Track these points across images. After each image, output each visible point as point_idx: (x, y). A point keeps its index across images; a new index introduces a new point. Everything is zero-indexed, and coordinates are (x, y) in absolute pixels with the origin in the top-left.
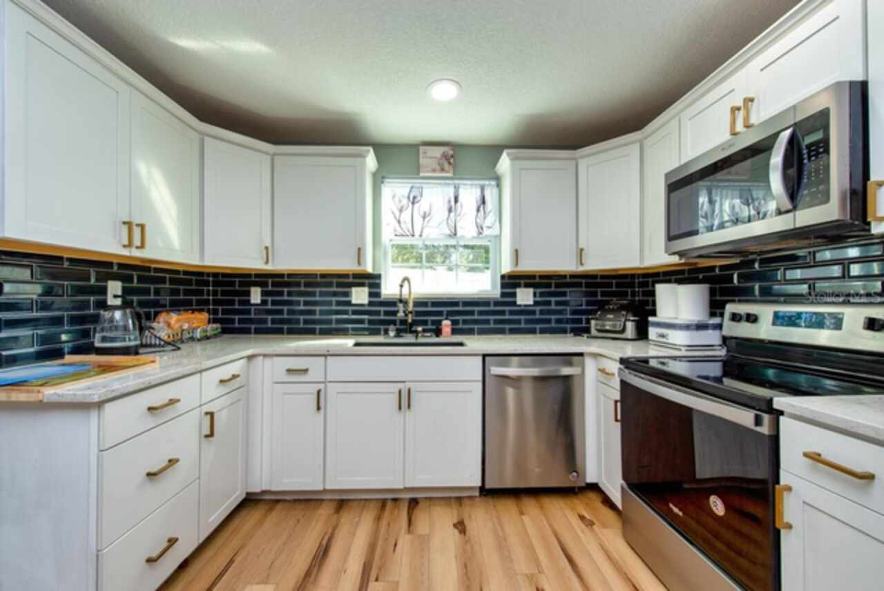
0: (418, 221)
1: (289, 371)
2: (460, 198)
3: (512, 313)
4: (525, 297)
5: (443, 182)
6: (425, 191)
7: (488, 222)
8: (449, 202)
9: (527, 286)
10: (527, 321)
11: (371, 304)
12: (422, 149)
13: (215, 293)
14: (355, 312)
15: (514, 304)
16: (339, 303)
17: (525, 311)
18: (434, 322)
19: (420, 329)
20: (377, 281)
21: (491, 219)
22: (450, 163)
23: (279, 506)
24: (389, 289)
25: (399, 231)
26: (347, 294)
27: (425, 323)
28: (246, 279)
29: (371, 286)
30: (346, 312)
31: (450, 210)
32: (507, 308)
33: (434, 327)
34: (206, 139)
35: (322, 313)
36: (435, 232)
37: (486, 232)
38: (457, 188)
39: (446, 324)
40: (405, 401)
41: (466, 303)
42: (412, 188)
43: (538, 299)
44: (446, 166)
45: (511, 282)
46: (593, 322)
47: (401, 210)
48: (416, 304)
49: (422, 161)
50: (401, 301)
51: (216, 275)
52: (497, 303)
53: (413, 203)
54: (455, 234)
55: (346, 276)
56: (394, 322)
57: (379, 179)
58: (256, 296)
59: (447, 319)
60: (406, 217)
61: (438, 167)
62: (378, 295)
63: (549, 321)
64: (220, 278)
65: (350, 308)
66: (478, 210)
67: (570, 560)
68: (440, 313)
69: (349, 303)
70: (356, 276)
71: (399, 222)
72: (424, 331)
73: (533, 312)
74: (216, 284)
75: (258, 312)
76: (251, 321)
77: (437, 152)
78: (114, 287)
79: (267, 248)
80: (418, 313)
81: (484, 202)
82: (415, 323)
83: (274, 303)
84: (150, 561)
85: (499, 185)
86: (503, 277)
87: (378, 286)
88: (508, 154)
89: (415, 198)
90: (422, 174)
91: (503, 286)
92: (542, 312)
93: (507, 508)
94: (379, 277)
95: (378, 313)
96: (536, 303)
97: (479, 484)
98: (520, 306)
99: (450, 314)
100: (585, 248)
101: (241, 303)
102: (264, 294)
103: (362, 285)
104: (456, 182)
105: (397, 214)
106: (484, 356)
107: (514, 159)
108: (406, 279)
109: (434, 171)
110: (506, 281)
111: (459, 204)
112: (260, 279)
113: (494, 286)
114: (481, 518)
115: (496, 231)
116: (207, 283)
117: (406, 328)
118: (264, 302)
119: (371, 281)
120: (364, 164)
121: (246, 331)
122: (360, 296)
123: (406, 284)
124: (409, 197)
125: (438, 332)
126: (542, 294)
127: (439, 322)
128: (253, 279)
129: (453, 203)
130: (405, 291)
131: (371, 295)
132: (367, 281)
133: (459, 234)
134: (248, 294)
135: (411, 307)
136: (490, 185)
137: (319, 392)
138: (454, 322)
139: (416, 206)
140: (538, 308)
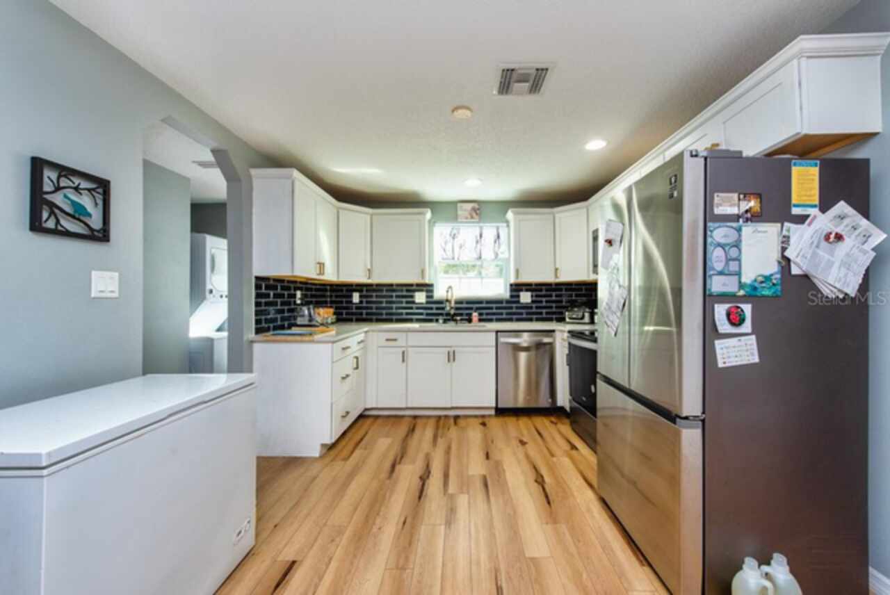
0: (457, 249)
1: (387, 340)
2: (483, 235)
3: (517, 308)
4: (526, 297)
5: (472, 225)
6: (461, 231)
7: (501, 250)
8: (476, 237)
9: (527, 290)
10: (527, 314)
11: (427, 303)
12: (459, 205)
13: (331, 296)
14: (418, 308)
15: (518, 302)
16: (407, 302)
17: (526, 307)
18: (467, 314)
19: (458, 318)
20: (431, 288)
21: (504, 247)
22: (477, 214)
23: (380, 421)
24: (439, 293)
25: (445, 256)
26: (412, 297)
27: (461, 315)
28: (350, 288)
29: (427, 291)
30: (411, 308)
31: (477, 242)
32: (514, 305)
33: (467, 318)
34: (341, 211)
35: (397, 308)
36: (467, 256)
37: (501, 256)
38: (481, 228)
39: (475, 315)
40: (452, 357)
41: (488, 302)
42: (453, 229)
43: (534, 298)
44: (474, 215)
45: (517, 288)
46: (567, 313)
47: (446, 243)
48: (457, 302)
49: (460, 212)
50: (447, 301)
51: (331, 285)
52: (508, 302)
53: (454, 238)
54: (480, 258)
55: (412, 285)
56: (441, 314)
57: (432, 223)
58: (356, 298)
59: (475, 312)
60: (449, 247)
61: (469, 217)
62: (432, 297)
63: (541, 313)
64: (334, 287)
65: (414, 306)
66: (495, 242)
67: (539, 434)
68: (471, 309)
69: (413, 302)
70: (418, 285)
71: (444, 250)
72: (461, 320)
73: (531, 308)
74: (331, 291)
75: (357, 308)
76: (352, 314)
77: (469, 206)
78: (299, 294)
79: (369, 270)
80: (457, 309)
81: (498, 237)
82: (455, 315)
83: (367, 302)
84: (343, 417)
85: (508, 226)
86: (511, 285)
87: (432, 291)
88: (512, 212)
89: (454, 235)
90: (459, 220)
91: (512, 291)
92: (537, 308)
93: (511, 421)
94: (431, 285)
95: (431, 309)
96: (533, 302)
97: (494, 405)
98: (522, 304)
99: (478, 309)
100: (560, 268)
101: (347, 302)
102: (361, 296)
103: (422, 291)
104: (481, 224)
105: (443, 245)
106: (497, 332)
107: (515, 213)
108: (450, 287)
109: (467, 218)
110: (514, 287)
111: (483, 239)
112: (359, 287)
113: (506, 291)
114: (495, 424)
115: (506, 255)
116: (326, 290)
117: (450, 318)
118: (361, 302)
119: (427, 288)
120: (424, 218)
121: (350, 320)
122: (420, 297)
123: (450, 290)
124: (450, 235)
125: (470, 321)
126: (537, 296)
127: (470, 315)
128: (354, 287)
129: (479, 238)
130: (450, 294)
131: (427, 297)
132: (425, 289)
133: (483, 257)
134: (351, 296)
135: (453, 305)
136: (502, 226)
137: (403, 353)
138: (480, 314)
139: (456, 240)
140: (534, 305)
